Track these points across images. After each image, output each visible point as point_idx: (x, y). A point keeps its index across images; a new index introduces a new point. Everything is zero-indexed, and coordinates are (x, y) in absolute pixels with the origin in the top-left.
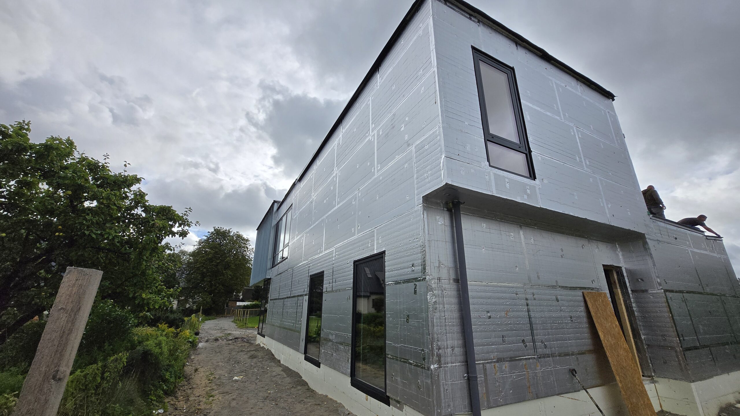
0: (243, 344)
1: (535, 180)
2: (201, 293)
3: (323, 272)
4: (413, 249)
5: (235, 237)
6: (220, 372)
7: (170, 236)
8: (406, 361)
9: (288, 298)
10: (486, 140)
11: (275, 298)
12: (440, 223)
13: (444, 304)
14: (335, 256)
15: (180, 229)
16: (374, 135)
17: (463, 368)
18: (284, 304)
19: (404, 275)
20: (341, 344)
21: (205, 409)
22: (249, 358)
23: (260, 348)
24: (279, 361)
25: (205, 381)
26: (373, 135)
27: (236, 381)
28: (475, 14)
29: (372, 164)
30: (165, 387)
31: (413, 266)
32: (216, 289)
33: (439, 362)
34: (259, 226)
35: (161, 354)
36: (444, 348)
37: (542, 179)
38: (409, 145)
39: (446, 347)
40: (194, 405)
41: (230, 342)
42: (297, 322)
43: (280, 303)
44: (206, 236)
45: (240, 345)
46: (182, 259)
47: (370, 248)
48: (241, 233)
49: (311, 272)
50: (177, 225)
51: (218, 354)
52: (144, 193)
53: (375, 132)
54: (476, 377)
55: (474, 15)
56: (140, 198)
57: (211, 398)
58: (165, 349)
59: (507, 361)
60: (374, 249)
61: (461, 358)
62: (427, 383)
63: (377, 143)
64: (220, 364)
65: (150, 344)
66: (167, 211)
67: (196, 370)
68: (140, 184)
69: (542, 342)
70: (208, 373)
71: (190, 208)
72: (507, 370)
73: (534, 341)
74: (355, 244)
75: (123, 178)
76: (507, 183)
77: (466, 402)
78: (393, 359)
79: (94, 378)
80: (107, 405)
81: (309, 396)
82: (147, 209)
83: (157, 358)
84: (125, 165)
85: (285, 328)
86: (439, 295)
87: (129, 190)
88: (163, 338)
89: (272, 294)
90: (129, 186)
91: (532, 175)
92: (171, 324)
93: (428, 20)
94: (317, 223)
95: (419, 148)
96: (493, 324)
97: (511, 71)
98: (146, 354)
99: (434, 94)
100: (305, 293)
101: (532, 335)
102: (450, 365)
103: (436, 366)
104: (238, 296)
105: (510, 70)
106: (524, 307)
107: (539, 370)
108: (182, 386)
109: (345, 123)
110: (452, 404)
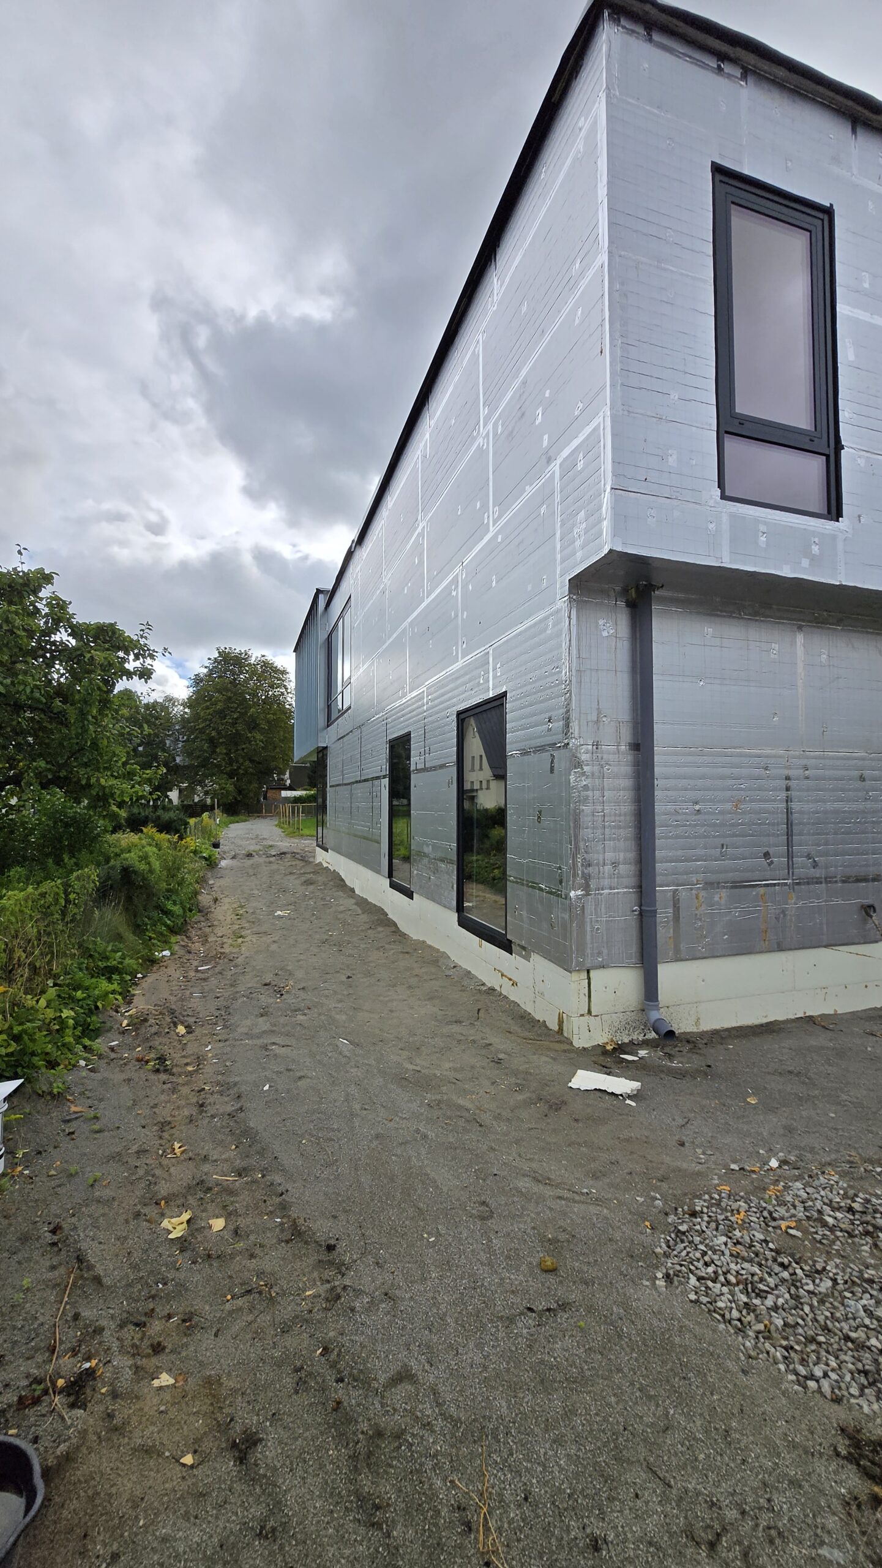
0: (294, 863)
1: (838, 521)
2: (215, 775)
3: (409, 734)
4: (551, 687)
5: (259, 666)
6: (254, 905)
7: (124, 678)
8: (534, 886)
9: (357, 782)
10: (722, 432)
11: (338, 783)
12: (605, 634)
13: (603, 789)
14: (427, 703)
15: (138, 664)
16: (488, 434)
17: (634, 897)
18: (351, 794)
19: (536, 738)
20: (442, 860)
21: (231, 953)
22: (302, 884)
23: (320, 869)
24: (353, 890)
25: (230, 917)
26: (485, 435)
27: (280, 917)
28: (738, 49)
29: (485, 507)
30: (168, 922)
31: (549, 721)
32: (239, 768)
33: (586, 888)
34: (298, 644)
35: (151, 871)
36: (598, 864)
37: (859, 516)
38: (549, 461)
39: (601, 862)
40: (214, 947)
41: (272, 859)
42: (374, 825)
43: (344, 791)
44: (206, 667)
45: (290, 863)
46: (171, 713)
47: (483, 686)
48: (269, 659)
49: (392, 733)
50: (132, 657)
51: (252, 878)
52: (64, 602)
53: (490, 426)
54: (655, 912)
55: (732, 56)
56: (59, 613)
57: (240, 940)
58: (156, 865)
59: (724, 887)
60: (488, 690)
61: (633, 881)
62: (563, 918)
63: (494, 454)
64: (256, 892)
65: (132, 858)
66: (110, 633)
67: (216, 900)
68: (52, 584)
69: (809, 857)
70: (235, 906)
71: (148, 624)
72: (723, 902)
73: (790, 855)
74: (457, 678)
75: (21, 577)
76: (761, 534)
77: (634, 949)
78: (517, 883)
79: (57, 901)
80: (85, 938)
81: (394, 942)
82: (76, 631)
83: (144, 879)
84: (20, 553)
85: (356, 836)
86: (593, 774)
87: (38, 597)
88: (151, 850)
89: (333, 776)
90: (35, 591)
91: (834, 509)
92: (166, 827)
93: (597, 105)
94: (395, 636)
95: (568, 466)
96: (705, 825)
97: (823, 220)
98: (127, 873)
99: (600, 327)
100: (383, 773)
101: (789, 844)
102: (606, 891)
103: (579, 892)
104: (283, 780)
105: (821, 215)
106: (778, 793)
107: (793, 904)
108: (196, 923)
109: (434, 405)
110: (605, 951)
